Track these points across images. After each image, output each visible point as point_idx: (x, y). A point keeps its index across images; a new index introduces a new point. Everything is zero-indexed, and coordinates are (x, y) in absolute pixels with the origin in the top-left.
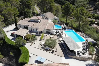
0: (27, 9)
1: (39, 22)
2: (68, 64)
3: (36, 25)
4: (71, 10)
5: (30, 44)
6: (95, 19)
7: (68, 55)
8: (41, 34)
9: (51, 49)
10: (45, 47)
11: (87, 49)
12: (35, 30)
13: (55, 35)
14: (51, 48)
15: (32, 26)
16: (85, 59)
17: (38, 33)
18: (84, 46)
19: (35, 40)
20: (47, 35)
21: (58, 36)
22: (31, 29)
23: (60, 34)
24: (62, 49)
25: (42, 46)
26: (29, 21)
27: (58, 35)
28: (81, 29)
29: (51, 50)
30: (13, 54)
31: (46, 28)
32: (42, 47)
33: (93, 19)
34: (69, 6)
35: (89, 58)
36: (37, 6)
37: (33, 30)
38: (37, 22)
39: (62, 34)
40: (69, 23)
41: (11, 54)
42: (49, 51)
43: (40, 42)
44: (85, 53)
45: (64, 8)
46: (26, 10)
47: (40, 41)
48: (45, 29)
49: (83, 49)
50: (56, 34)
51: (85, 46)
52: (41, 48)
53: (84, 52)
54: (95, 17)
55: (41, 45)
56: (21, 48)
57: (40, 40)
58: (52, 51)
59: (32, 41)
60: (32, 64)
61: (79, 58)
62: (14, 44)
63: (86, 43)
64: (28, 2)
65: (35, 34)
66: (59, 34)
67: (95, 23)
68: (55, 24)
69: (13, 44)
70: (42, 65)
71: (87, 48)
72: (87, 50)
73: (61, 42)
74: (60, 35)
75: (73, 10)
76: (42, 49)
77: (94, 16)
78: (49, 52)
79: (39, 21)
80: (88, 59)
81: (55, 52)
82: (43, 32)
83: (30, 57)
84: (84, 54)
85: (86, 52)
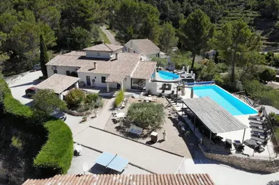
0: (79, 28)
1: (113, 60)
2: (206, 178)
3: (101, 68)
4: (206, 32)
5: (81, 118)
6: (274, 66)
7: (203, 150)
8: (117, 93)
9: (145, 132)
10: (129, 127)
11: (265, 134)
12: (98, 81)
13: (160, 96)
14: (145, 130)
15: (90, 70)
16: (265, 165)
17: (108, 90)
18: (256, 125)
19: (96, 107)
20: (134, 95)
21: (170, 100)
22: (88, 78)
23: (175, 93)
24: (182, 134)
25: (118, 125)
26: (82, 58)
27: (168, 97)
28: (239, 85)
29: (145, 137)
30: (21, 144)
31: (131, 76)
32: (116, 128)
33: (270, 65)
34: (201, 19)
35: (275, 161)
36: (108, 29)
37: (94, 81)
38: (107, 59)
39: (180, 93)
40: (200, 69)
41: (16, 142)
42: (140, 140)
43: (111, 112)
44: (262, 146)
45: (185, 25)
46: (77, 30)
47: (111, 110)
48: (129, 76)
49: (253, 135)
50: (163, 92)
51: (257, 128)
52: (114, 131)
53: (258, 142)
54: (274, 60)
55: (115, 121)
56: (47, 125)
57: (111, 108)
58: (149, 139)
59: (88, 109)
60: (79, 176)
61: (243, 164)
62: (29, 113)
63: (261, 119)
64: (82, 11)
65: (97, 92)
66: (173, 92)
67: (275, 76)
68: (160, 69)
69: (25, 115)
70: (114, 177)
71: (265, 131)
72: (266, 137)
73: (180, 113)
74: (176, 96)
75: (212, 31)
76: (118, 133)
77: (270, 59)
78: (138, 141)
79: (113, 56)
80: (272, 165)
81: (160, 141)
82: (122, 87)
83: (76, 154)
84: (257, 149)
85: (265, 143)
